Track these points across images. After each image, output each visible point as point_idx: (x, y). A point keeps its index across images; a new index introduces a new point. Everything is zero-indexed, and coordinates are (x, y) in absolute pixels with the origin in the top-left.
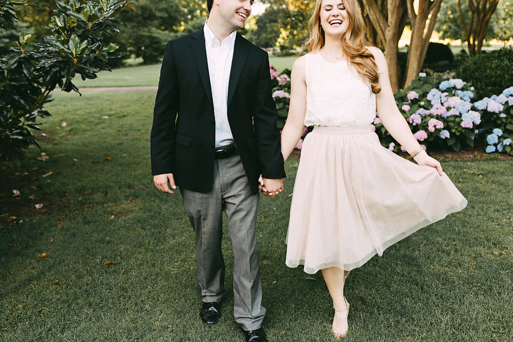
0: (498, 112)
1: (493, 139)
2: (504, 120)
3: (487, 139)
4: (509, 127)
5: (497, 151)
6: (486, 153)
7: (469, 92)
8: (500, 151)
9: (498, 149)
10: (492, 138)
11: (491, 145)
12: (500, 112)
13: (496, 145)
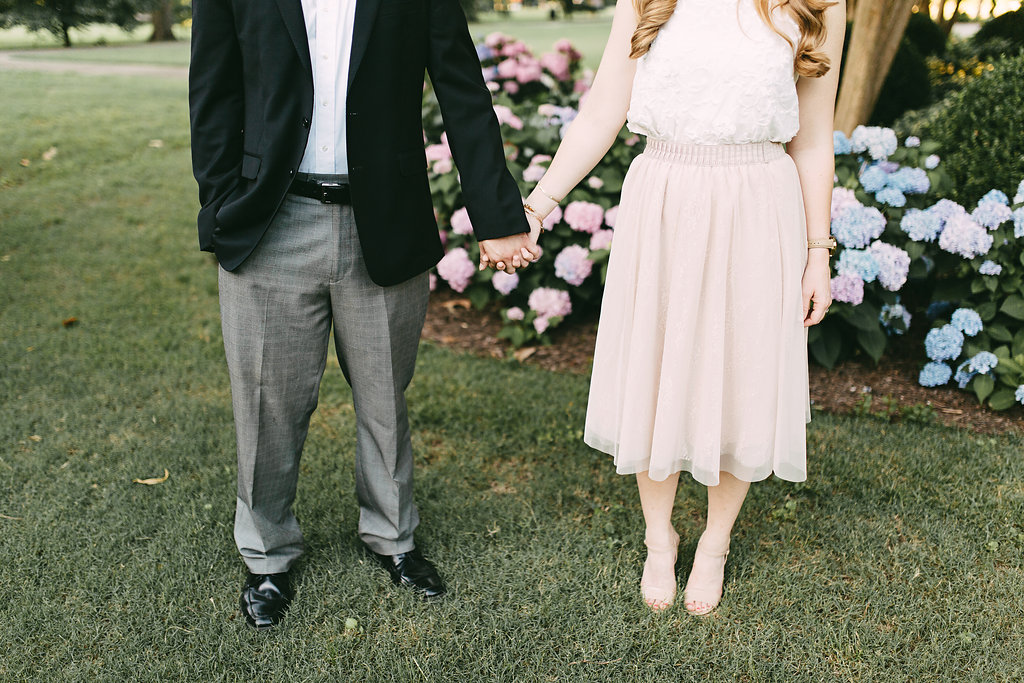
0: (972, 257)
1: (942, 345)
2: (992, 286)
3: (927, 343)
4: (1011, 308)
5: (952, 384)
6: (920, 386)
7: (918, 171)
8: (962, 385)
9: (956, 378)
10: (943, 341)
11: (935, 362)
12: (980, 258)
13: (952, 364)
